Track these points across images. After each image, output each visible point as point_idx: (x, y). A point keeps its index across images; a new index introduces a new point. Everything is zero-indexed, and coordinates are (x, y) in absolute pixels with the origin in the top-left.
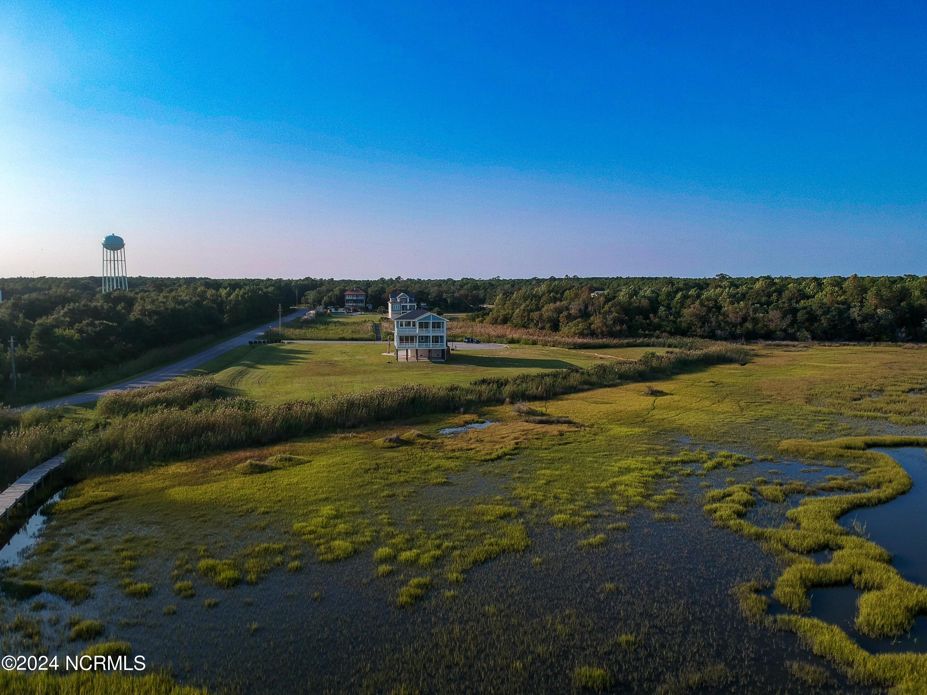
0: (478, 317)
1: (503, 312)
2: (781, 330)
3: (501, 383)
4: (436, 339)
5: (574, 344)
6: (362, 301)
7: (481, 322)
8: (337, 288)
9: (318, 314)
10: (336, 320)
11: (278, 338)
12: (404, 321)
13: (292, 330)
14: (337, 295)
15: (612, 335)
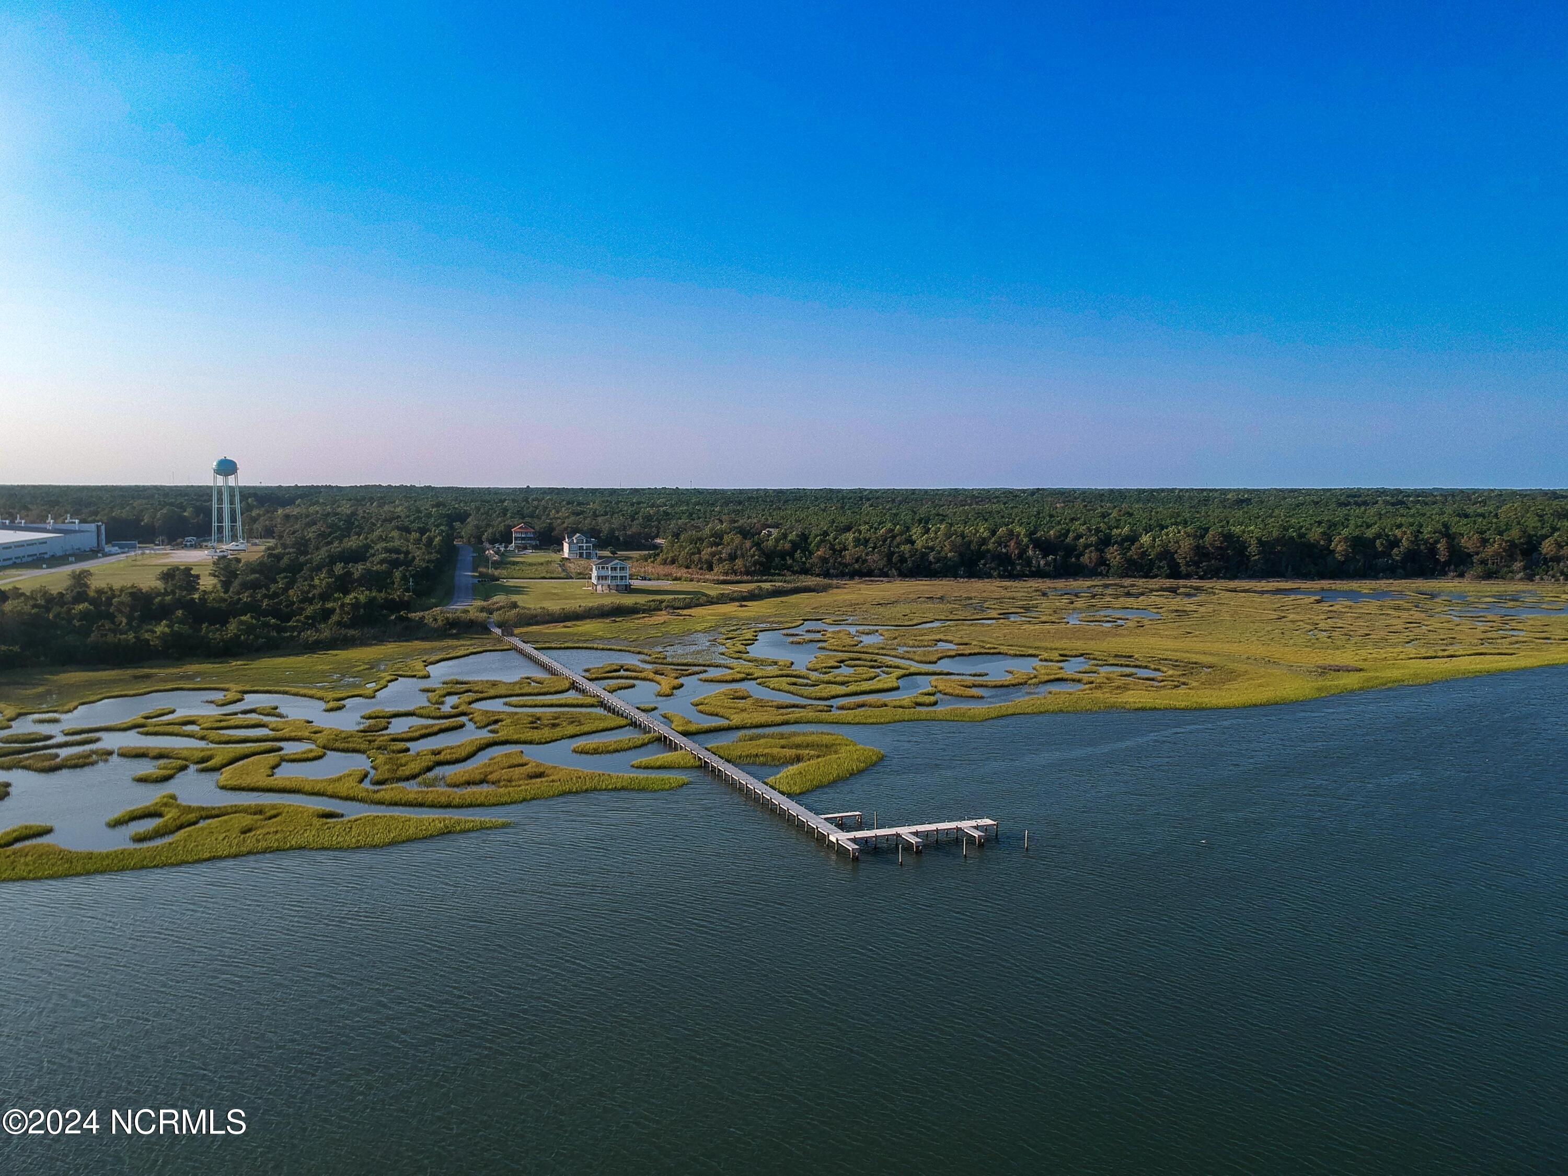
0: (650, 558)
1: (671, 554)
2: (879, 569)
3: (661, 602)
4: (622, 578)
5: (718, 580)
7: (653, 562)
11: (496, 578)
12: (601, 566)
15: (747, 573)
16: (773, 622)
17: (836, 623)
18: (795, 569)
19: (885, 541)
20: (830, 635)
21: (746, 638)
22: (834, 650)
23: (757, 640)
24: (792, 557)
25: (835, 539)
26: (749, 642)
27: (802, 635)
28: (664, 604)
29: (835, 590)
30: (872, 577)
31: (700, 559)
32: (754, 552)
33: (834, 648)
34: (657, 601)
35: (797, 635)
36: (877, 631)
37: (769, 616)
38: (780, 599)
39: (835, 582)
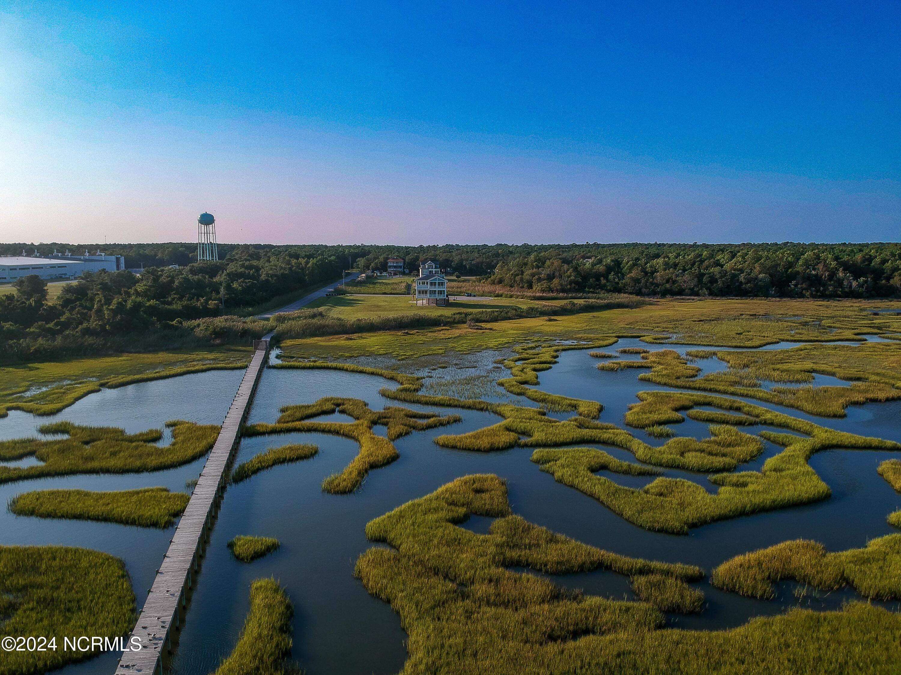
0: (484, 279)
2: (690, 289)
4: (440, 292)
5: (536, 297)
6: (400, 267)
7: (484, 282)
8: (382, 257)
9: (367, 277)
10: (381, 281)
11: (344, 293)
12: (421, 281)
13: (351, 287)
14: (382, 262)
15: (563, 291)
16: (580, 339)
17: (657, 342)
18: (609, 288)
19: (693, 264)
20: (653, 359)
21: (543, 359)
22: (665, 384)
23: (555, 362)
24: (606, 278)
25: (646, 264)
26: (544, 366)
27: (616, 357)
28: (470, 317)
29: (649, 307)
30: (683, 295)
31: (522, 279)
32: (570, 273)
33: (664, 380)
34: (463, 313)
35: (609, 357)
36: (715, 354)
37: (578, 332)
38: (591, 314)
39: (647, 299)
